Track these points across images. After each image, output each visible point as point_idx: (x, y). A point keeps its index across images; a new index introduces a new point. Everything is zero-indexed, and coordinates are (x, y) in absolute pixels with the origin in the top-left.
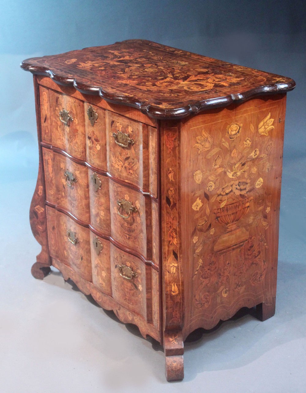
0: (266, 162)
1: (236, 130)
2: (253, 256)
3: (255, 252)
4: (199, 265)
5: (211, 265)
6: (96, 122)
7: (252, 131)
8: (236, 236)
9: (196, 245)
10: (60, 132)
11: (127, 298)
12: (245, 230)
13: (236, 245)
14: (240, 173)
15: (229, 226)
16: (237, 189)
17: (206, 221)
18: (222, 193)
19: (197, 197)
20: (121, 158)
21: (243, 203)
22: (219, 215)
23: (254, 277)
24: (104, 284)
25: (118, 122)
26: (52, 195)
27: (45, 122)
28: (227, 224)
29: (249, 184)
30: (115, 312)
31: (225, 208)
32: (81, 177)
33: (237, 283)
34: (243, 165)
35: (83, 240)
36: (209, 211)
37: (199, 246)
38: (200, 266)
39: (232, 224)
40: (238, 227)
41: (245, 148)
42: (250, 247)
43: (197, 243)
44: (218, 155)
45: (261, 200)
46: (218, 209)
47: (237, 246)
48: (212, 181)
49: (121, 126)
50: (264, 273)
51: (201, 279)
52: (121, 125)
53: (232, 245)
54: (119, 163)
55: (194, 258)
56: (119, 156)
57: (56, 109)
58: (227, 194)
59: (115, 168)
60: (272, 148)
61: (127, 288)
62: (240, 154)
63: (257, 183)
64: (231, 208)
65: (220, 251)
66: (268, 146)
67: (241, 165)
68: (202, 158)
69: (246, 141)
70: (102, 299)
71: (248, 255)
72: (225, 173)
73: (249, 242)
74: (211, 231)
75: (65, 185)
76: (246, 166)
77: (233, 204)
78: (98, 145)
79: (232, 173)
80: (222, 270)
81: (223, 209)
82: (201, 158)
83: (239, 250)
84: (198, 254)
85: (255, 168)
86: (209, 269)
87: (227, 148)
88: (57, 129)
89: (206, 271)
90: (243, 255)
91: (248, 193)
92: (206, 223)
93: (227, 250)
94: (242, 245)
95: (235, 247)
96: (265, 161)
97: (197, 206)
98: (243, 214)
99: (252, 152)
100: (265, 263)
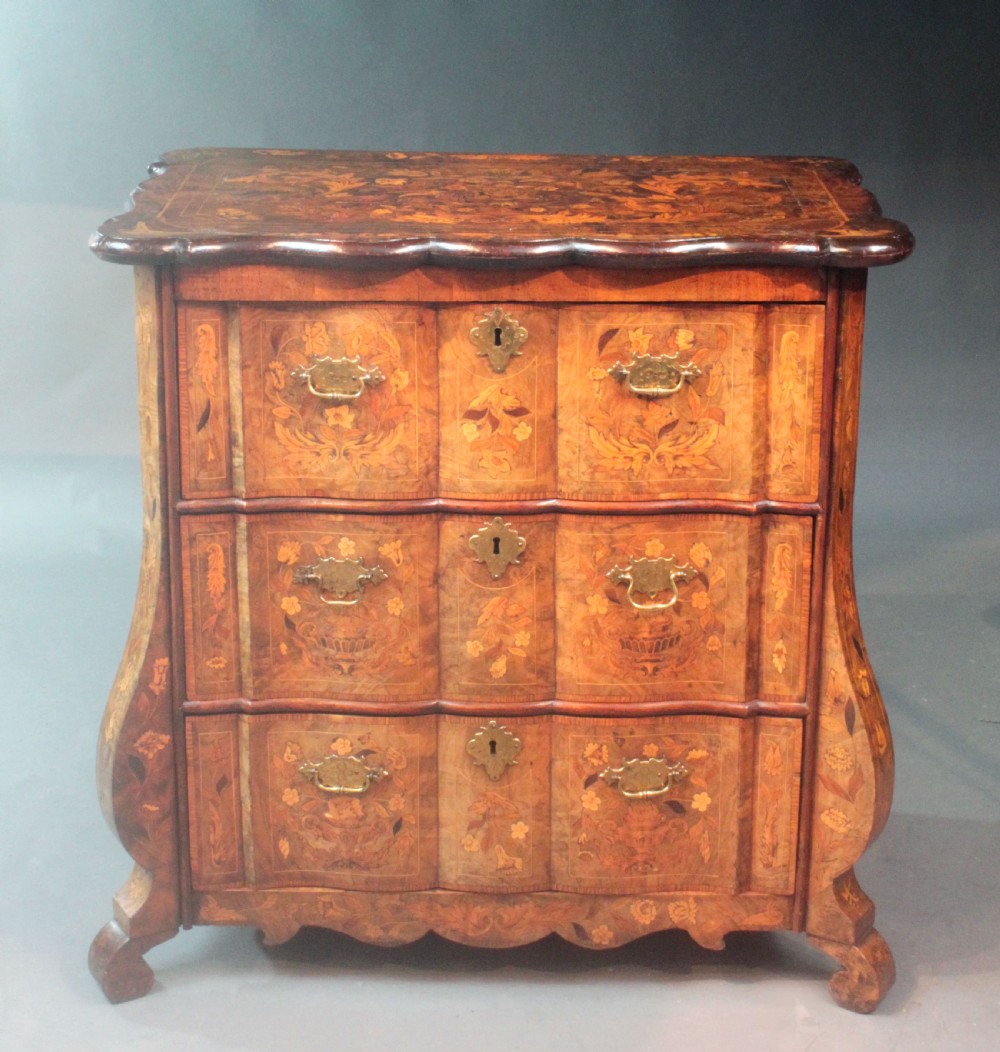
6: (520, 353)
10: (284, 441)
11: (639, 858)
20: (641, 432)
24: (519, 863)
25: (635, 329)
26: (217, 672)
27: (201, 426)
30: (567, 933)
32: (412, 556)
35: (411, 761)
49: (650, 336)
52: (646, 335)
54: (635, 451)
56: (635, 430)
57: (267, 370)
59: (613, 473)
61: (642, 829)
70: (500, 922)
75: (298, 615)
78: (523, 424)
88: (271, 433)
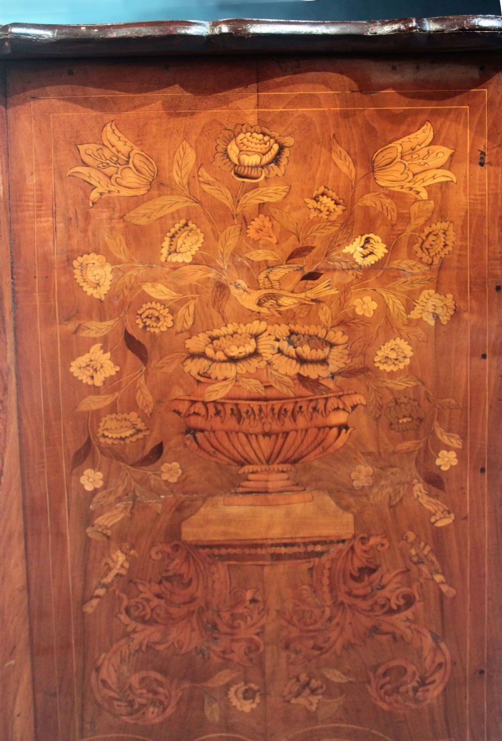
0: (422, 290)
1: (264, 154)
2: (376, 603)
3: (386, 593)
4: (110, 569)
5: (165, 583)
7: (344, 170)
8: (288, 514)
9: (95, 499)
12: (333, 503)
13: (292, 545)
14: (295, 301)
15: (253, 473)
16: (280, 351)
17: (139, 431)
18: (209, 352)
19: (94, 341)
21: (315, 409)
22: (195, 421)
23: (388, 678)
28: (242, 465)
29: (340, 347)
31: (228, 408)
33: (303, 678)
34: (313, 276)
36: (150, 398)
37: (111, 506)
38: (118, 575)
39: (265, 467)
40: (297, 485)
41: (312, 222)
42: (361, 570)
43: (99, 495)
44: (183, 221)
45: (404, 417)
46: (193, 402)
47: (296, 549)
48: (157, 301)
50: (437, 677)
51: (123, 617)
53: (270, 542)
55: (88, 540)
58: (233, 360)
60: (449, 248)
62: (293, 237)
63: (380, 353)
64: (257, 412)
65: (211, 546)
66: (427, 236)
67: (299, 276)
68: (111, 219)
69: (316, 199)
71: (349, 594)
72: (221, 288)
73: (352, 548)
74: (163, 468)
76: (324, 284)
77: (266, 399)
79: (256, 295)
80: (226, 616)
81: (216, 408)
82: (105, 216)
83: (305, 566)
84: (109, 533)
85: (367, 299)
86: (159, 596)
87: (223, 206)
89: (148, 600)
90: (326, 589)
91: (339, 379)
92: (140, 436)
93: (247, 551)
94: (320, 554)
95: (283, 550)
96: (418, 286)
97: (92, 371)
98: (320, 449)
99: (349, 241)
100: (443, 646)
